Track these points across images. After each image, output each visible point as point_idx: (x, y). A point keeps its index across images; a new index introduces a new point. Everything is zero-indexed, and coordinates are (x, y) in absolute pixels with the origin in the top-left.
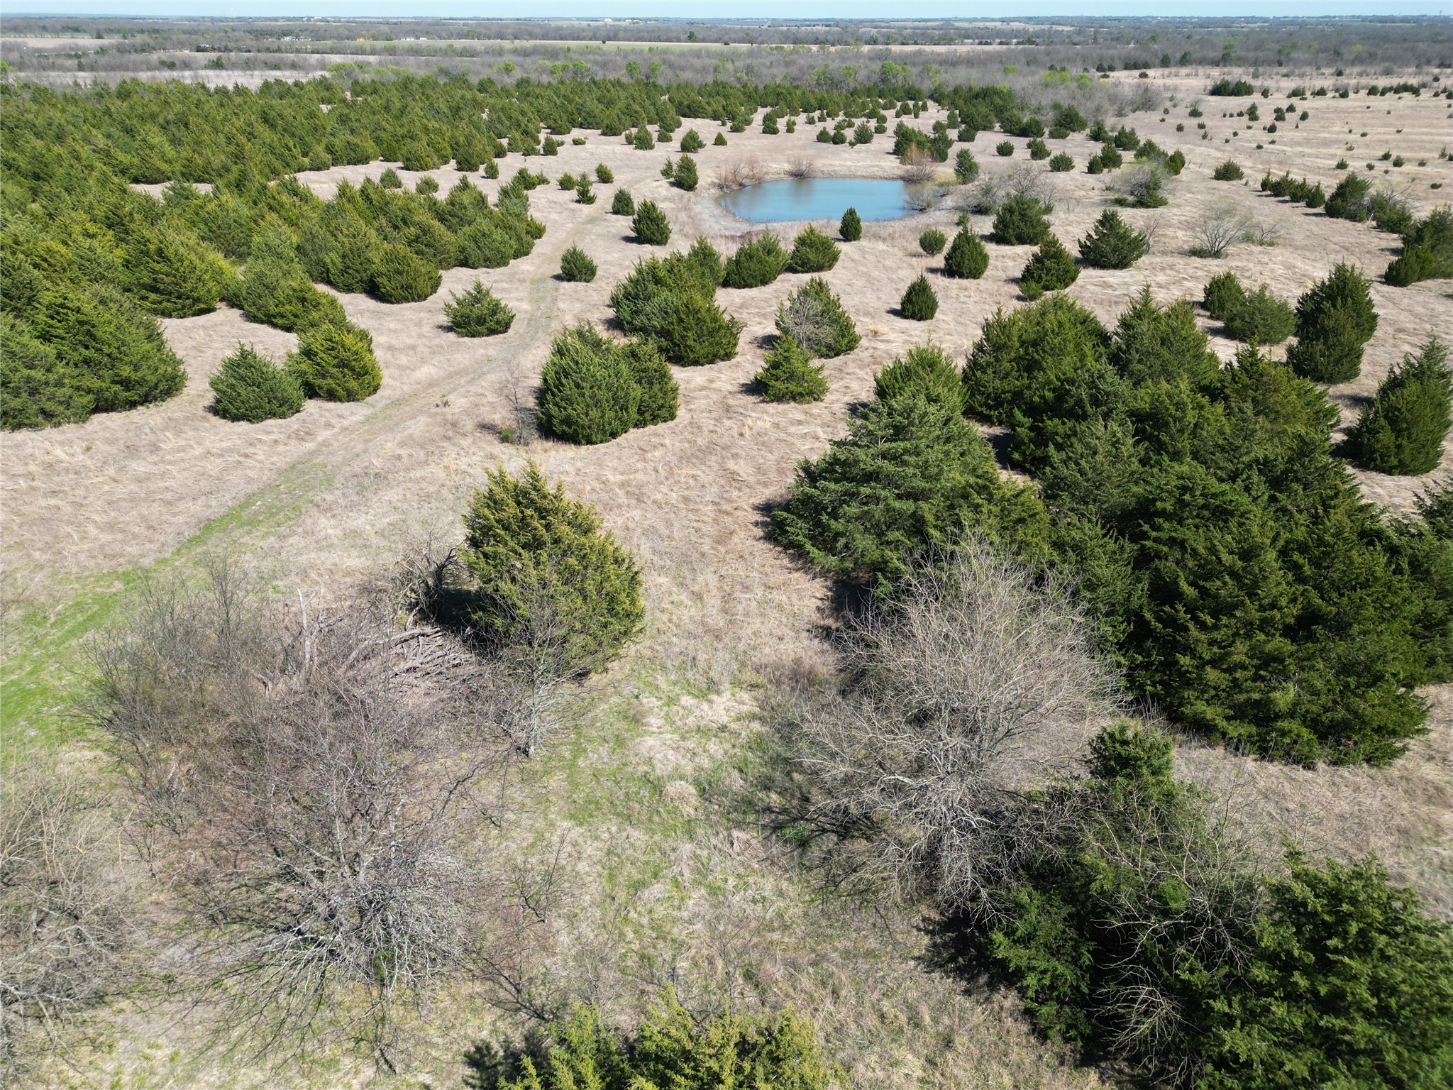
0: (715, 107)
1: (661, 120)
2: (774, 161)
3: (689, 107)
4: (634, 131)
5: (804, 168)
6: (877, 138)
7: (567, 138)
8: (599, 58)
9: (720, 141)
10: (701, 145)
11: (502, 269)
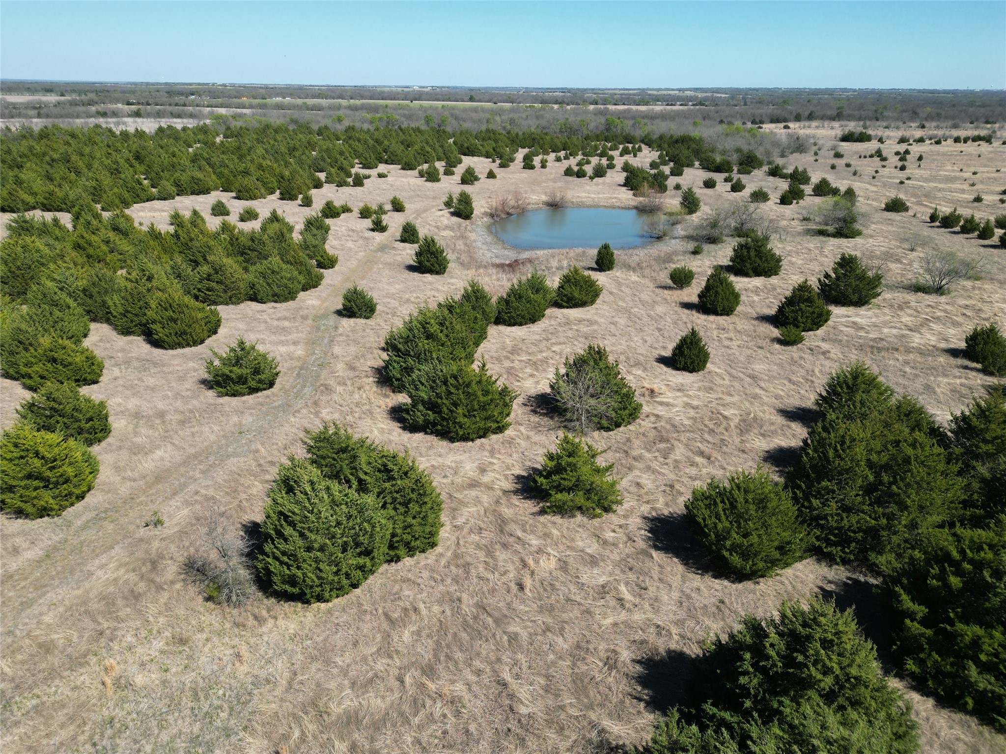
0: (487, 148)
1: (447, 158)
2: (533, 191)
3: (468, 148)
4: (426, 166)
5: (558, 199)
6: (610, 173)
7: (373, 172)
8: (406, 112)
9: (491, 175)
10: (477, 179)
11: (290, 304)
